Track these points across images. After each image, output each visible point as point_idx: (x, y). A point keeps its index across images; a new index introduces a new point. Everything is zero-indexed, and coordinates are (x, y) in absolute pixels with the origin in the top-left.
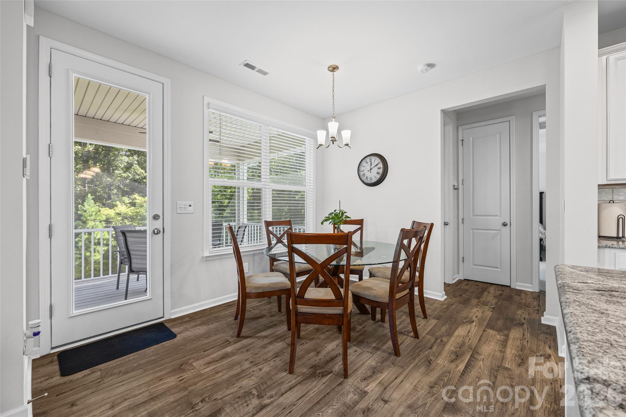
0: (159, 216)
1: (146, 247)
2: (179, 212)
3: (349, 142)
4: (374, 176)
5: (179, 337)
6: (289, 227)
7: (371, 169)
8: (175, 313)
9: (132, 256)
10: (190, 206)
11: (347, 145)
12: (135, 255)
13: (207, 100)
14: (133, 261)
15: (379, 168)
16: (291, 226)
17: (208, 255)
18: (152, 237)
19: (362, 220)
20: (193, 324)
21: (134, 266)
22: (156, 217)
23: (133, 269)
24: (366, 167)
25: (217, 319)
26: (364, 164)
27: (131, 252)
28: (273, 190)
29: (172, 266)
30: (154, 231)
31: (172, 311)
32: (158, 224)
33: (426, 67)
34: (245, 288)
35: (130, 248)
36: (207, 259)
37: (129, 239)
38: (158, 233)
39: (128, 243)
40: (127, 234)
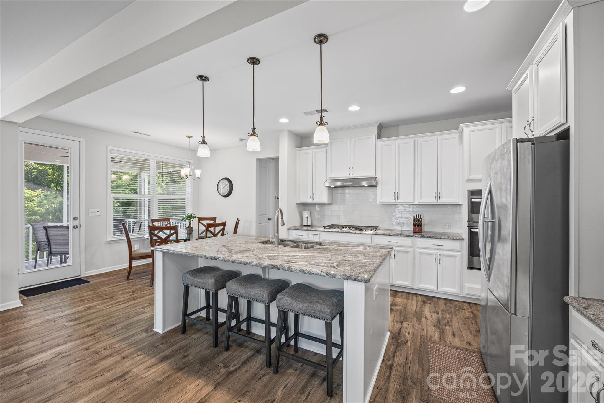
0: (77, 218)
1: (69, 237)
2: (90, 215)
3: (199, 177)
4: (226, 191)
5: (91, 282)
6: (169, 222)
7: (224, 187)
8: (87, 273)
9: (52, 244)
10: (98, 211)
11: (198, 178)
12: (54, 243)
13: (109, 148)
14: (52, 247)
15: (228, 187)
16: (170, 222)
17: (110, 240)
18: (73, 229)
19: (216, 218)
20: (99, 277)
21: (53, 250)
22: (75, 219)
23: (53, 252)
24: (221, 185)
25: (115, 275)
26: (220, 183)
27: (51, 241)
28: (159, 200)
29: (85, 247)
30: (74, 227)
31: (86, 272)
32: (77, 223)
33: (239, 140)
34: (132, 255)
35: (50, 238)
36: (110, 242)
37: (49, 232)
38: (76, 228)
39: (49, 235)
40: (48, 229)
